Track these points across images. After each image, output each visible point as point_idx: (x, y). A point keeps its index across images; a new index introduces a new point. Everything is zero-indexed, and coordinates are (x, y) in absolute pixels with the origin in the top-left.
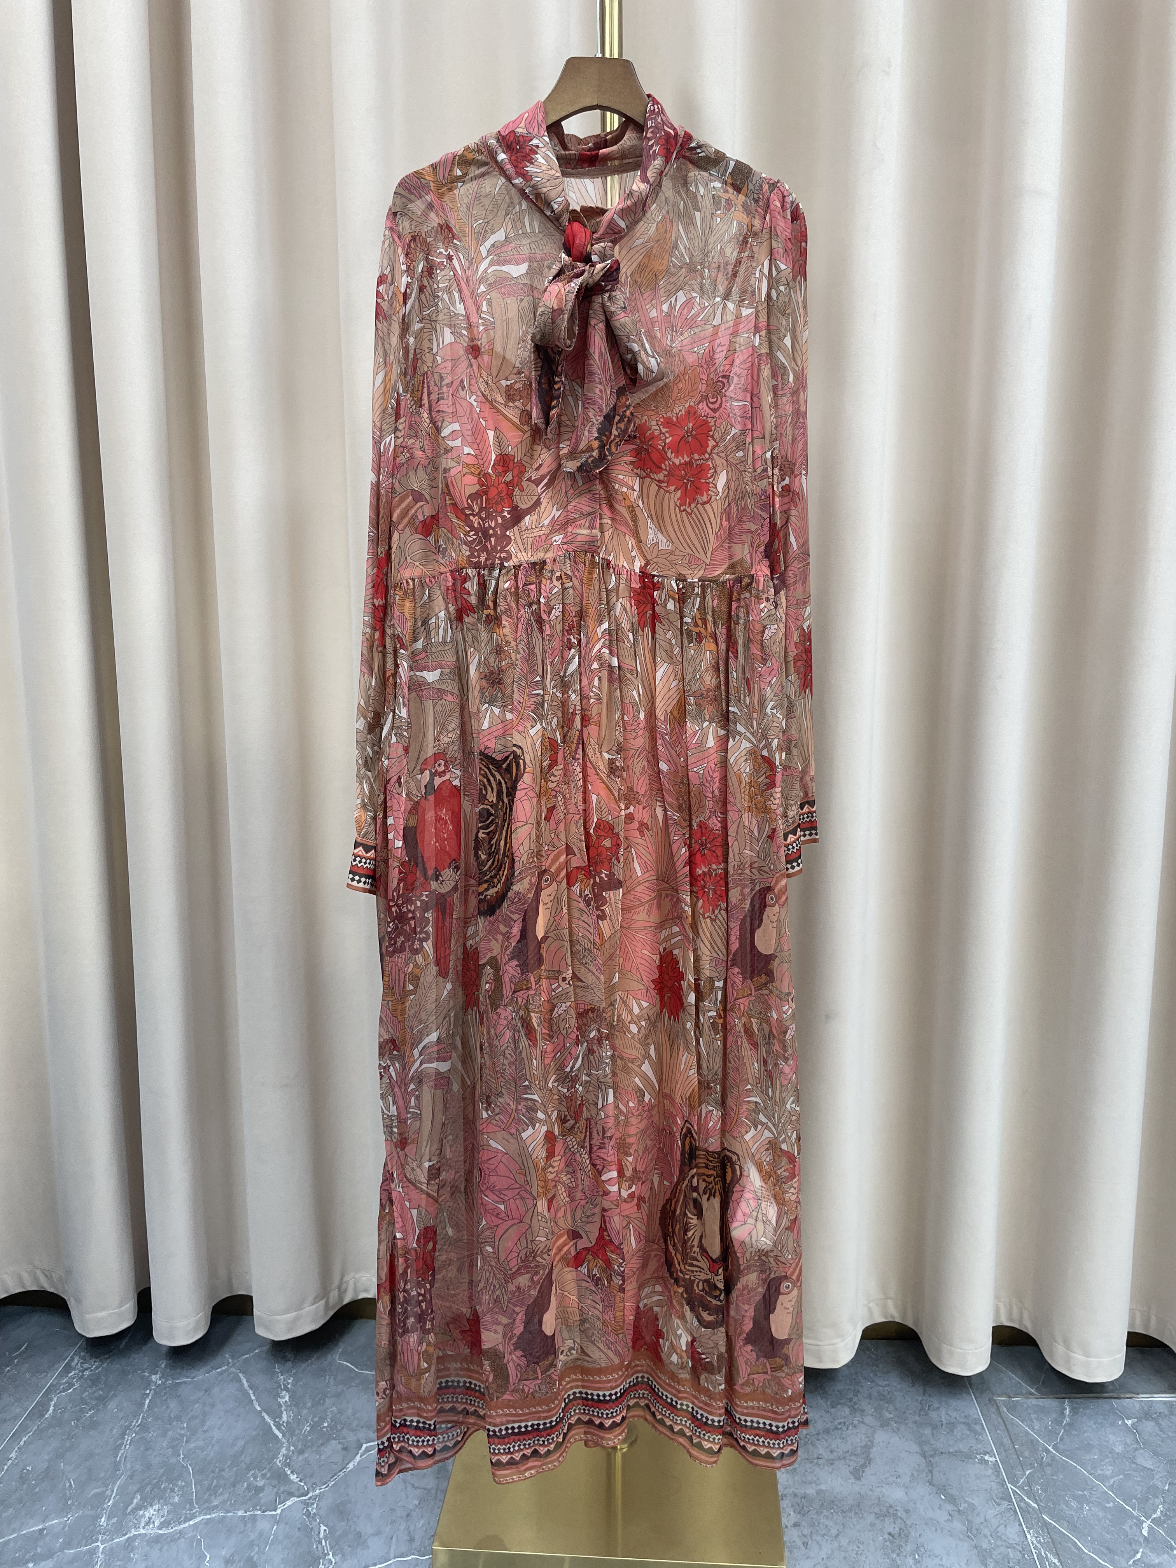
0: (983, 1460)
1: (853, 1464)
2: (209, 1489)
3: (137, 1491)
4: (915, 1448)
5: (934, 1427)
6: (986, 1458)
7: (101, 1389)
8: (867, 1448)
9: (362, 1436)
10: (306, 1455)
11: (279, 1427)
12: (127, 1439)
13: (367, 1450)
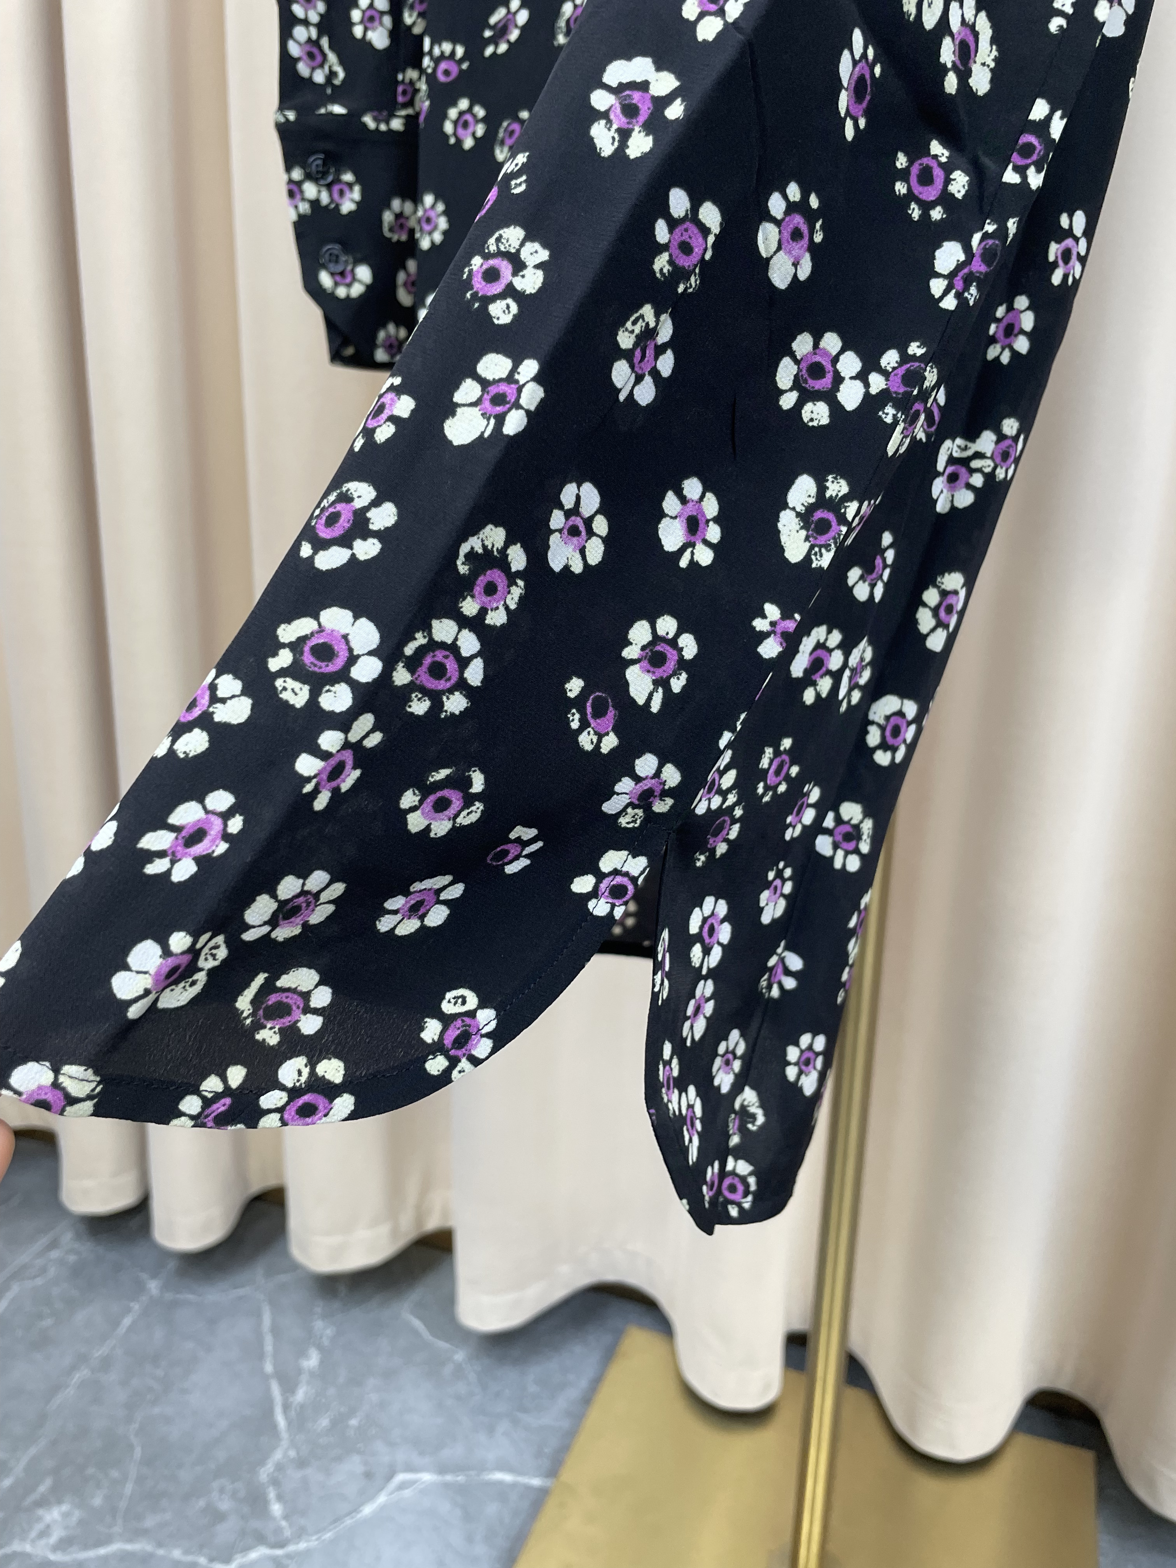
2: (149, 1496)
3: (52, 1471)
7: (78, 1287)
9: (401, 1456)
10: (309, 1471)
11: (286, 1407)
12: (77, 1377)
13: (402, 1486)
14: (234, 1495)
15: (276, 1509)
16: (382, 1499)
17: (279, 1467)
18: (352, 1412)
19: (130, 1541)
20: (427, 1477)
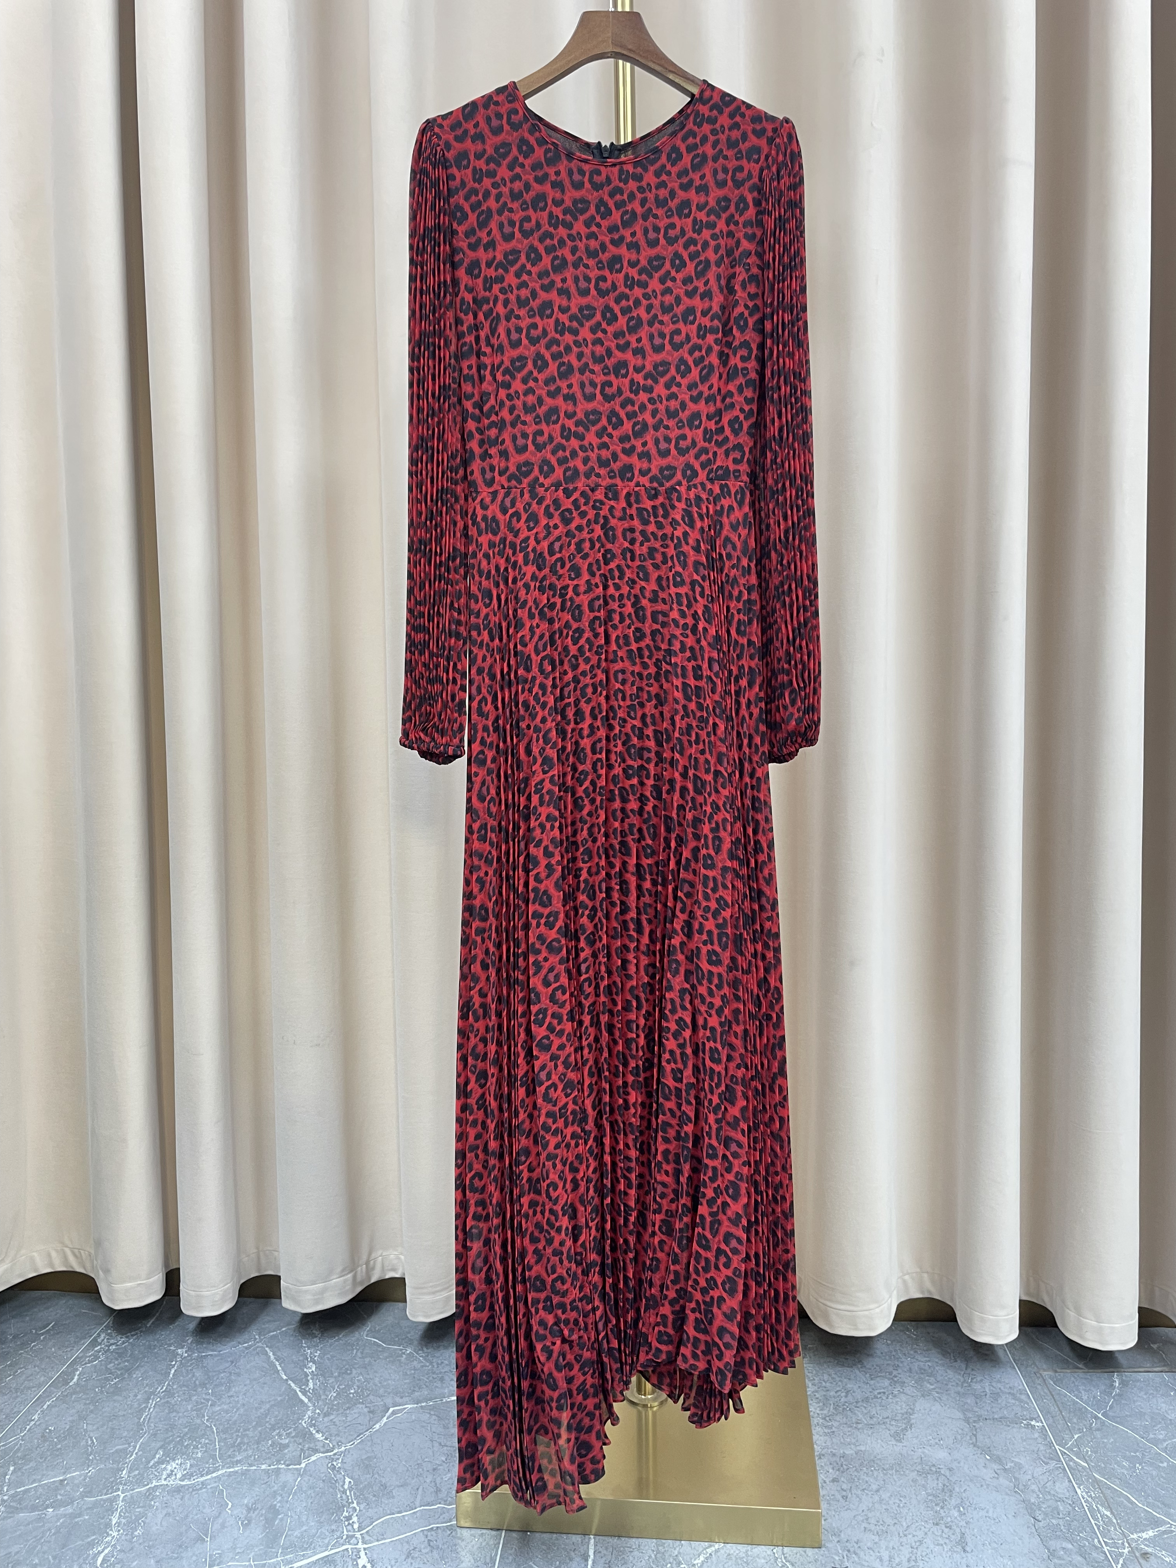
0: (1028, 1425)
1: (893, 1429)
2: (233, 1446)
3: (161, 1448)
4: (959, 1415)
5: (976, 1397)
6: (1033, 1423)
7: (128, 1361)
8: (909, 1414)
9: (389, 1401)
10: (332, 1417)
11: (304, 1393)
12: (152, 1403)
13: (394, 1413)
14: (288, 1435)
15: (319, 1436)
16: (385, 1420)
17: (312, 1418)
18: (349, 1387)
19: (229, 1467)
20: (410, 1406)
